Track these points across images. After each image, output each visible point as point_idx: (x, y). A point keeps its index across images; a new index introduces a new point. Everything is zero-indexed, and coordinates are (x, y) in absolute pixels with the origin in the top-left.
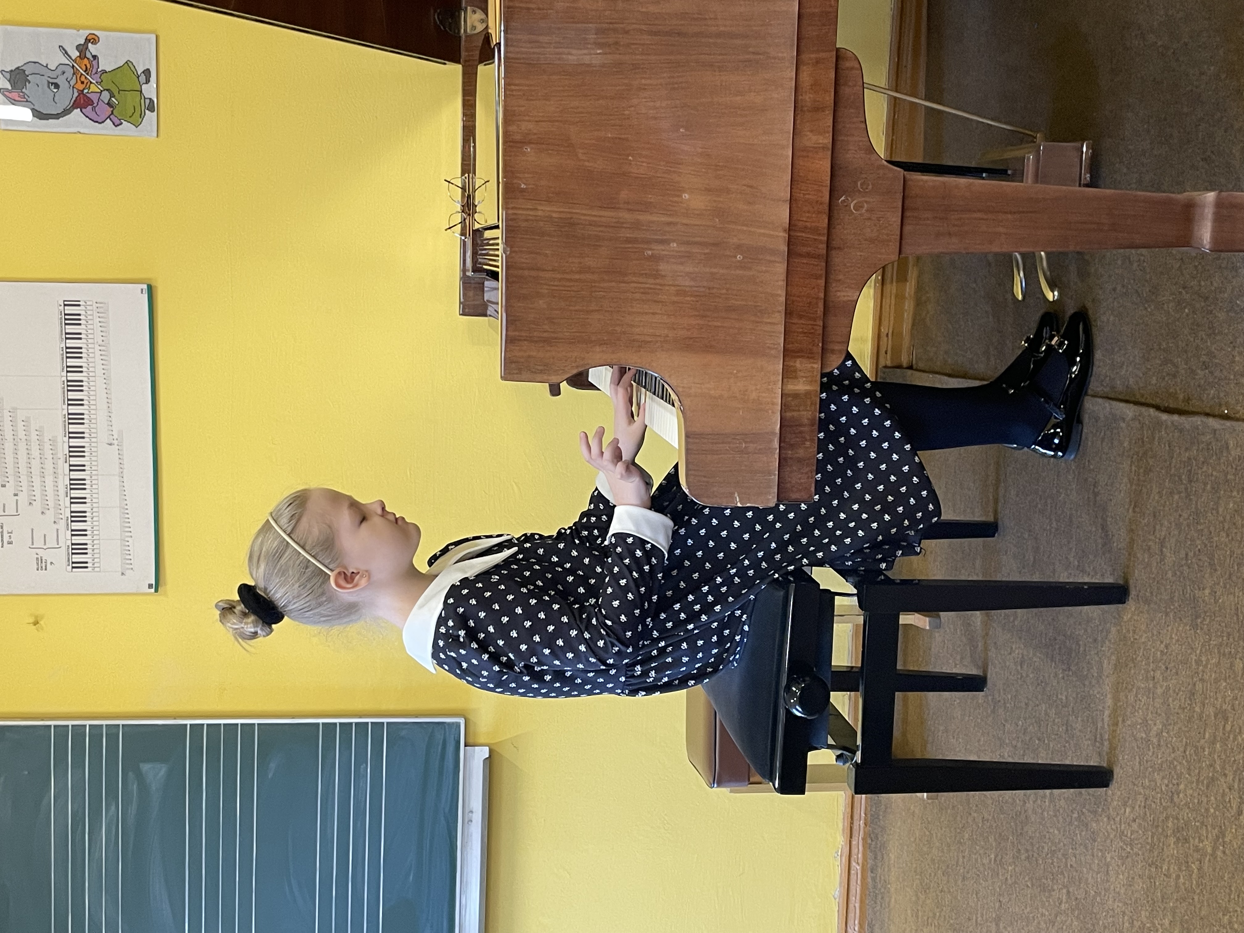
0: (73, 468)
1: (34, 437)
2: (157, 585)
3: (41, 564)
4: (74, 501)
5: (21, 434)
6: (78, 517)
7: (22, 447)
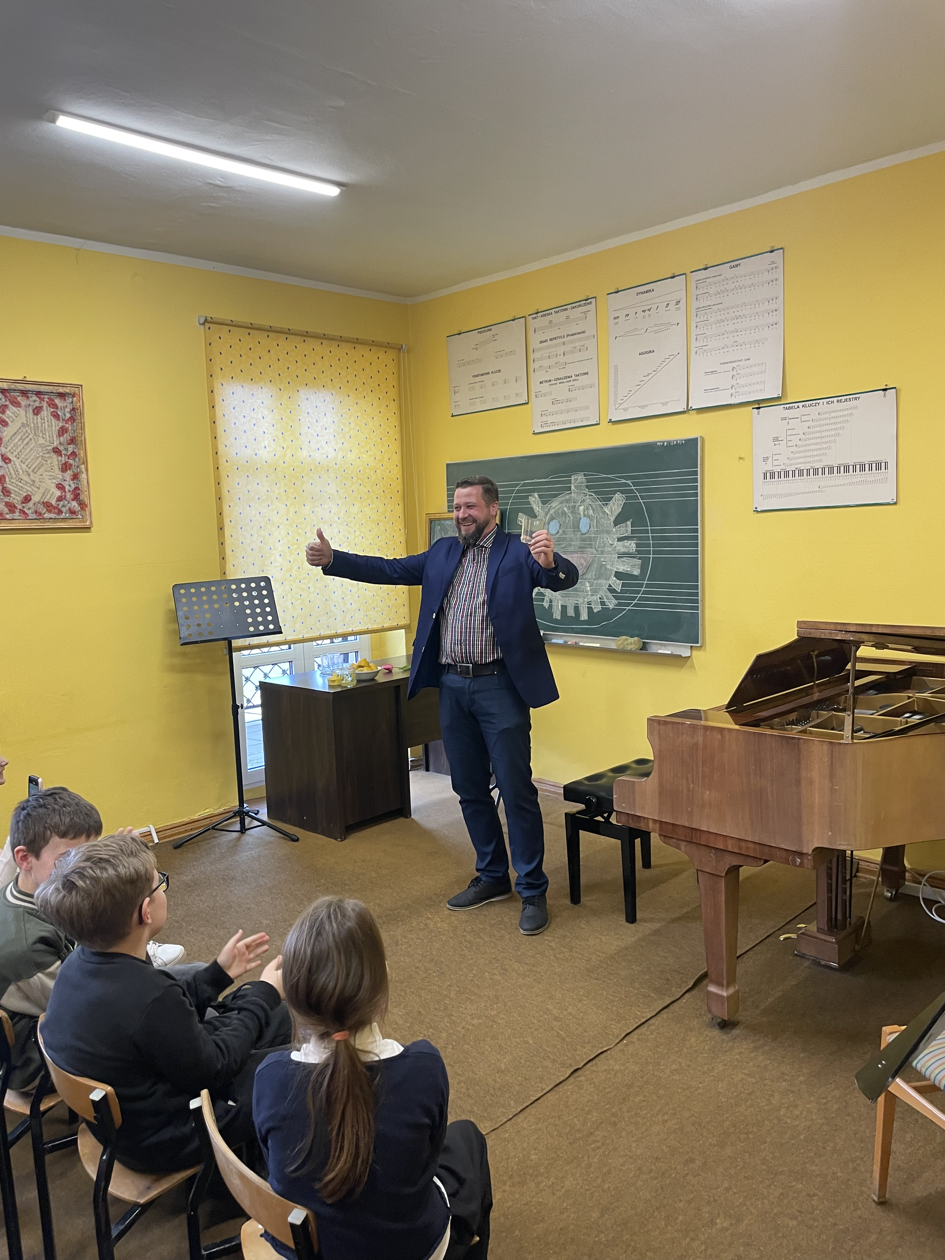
0: (808, 471)
1: (822, 452)
2: (756, 511)
3: (766, 459)
4: (794, 472)
5: (824, 446)
6: (787, 474)
7: (818, 447)
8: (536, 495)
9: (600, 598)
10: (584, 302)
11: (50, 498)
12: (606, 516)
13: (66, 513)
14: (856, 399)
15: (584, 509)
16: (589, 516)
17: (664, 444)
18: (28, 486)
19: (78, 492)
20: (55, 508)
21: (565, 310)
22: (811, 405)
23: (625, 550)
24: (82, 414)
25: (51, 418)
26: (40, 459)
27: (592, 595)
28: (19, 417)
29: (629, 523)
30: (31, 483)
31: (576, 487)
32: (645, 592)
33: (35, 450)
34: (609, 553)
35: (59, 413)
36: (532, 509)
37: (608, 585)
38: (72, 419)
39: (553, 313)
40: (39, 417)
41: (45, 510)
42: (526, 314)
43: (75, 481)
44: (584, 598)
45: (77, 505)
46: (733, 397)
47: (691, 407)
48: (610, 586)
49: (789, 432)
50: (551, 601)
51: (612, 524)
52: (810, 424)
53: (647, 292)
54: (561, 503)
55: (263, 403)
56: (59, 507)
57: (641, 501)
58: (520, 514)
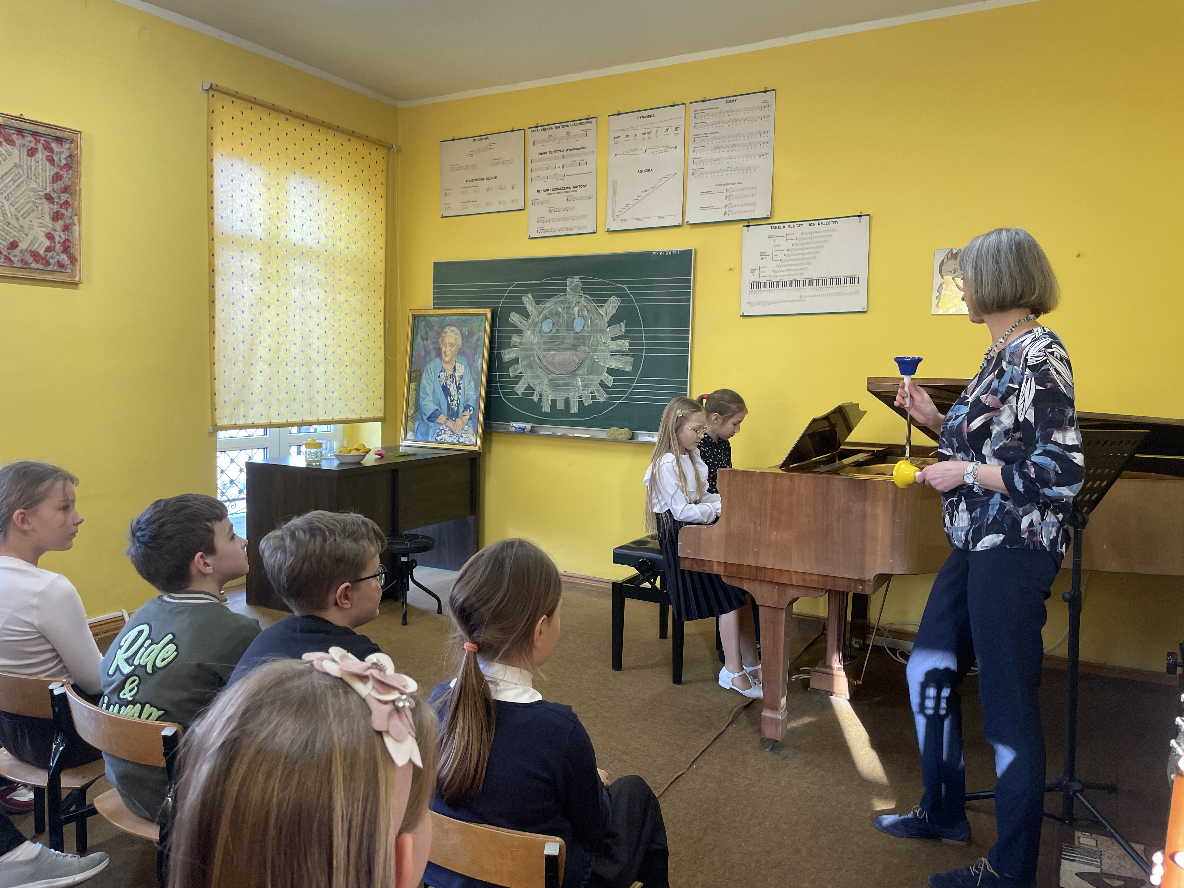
0: (791, 282)
1: (803, 266)
2: (743, 316)
3: (753, 271)
4: (778, 283)
5: (805, 261)
6: (771, 285)
7: (800, 262)
8: (530, 295)
9: (591, 393)
10: (586, 121)
11: (39, 246)
12: (600, 316)
13: (54, 266)
14: (834, 222)
15: (578, 310)
16: (583, 317)
17: (659, 253)
18: (16, 232)
19: (69, 244)
20: (43, 258)
21: (565, 126)
22: (795, 226)
23: (618, 348)
24: (78, 163)
25: (46, 163)
26: (31, 204)
27: (583, 390)
28: (12, 156)
29: (623, 324)
30: (19, 228)
31: (571, 289)
32: (636, 387)
33: (26, 194)
34: (603, 351)
35: (54, 158)
36: (525, 308)
37: (600, 380)
38: (68, 167)
39: (554, 128)
40: (33, 159)
41: (32, 259)
42: (525, 126)
43: (66, 233)
44: (575, 392)
45: (66, 258)
46: (727, 215)
47: (687, 222)
48: (602, 381)
49: (775, 249)
50: (541, 395)
51: (606, 324)
52: (794, 242)
53: (648, 116)
54: (556, 303)
55: (260, 180)
56: (48, 258)
57: (636, 304)
58: (512, 313)
